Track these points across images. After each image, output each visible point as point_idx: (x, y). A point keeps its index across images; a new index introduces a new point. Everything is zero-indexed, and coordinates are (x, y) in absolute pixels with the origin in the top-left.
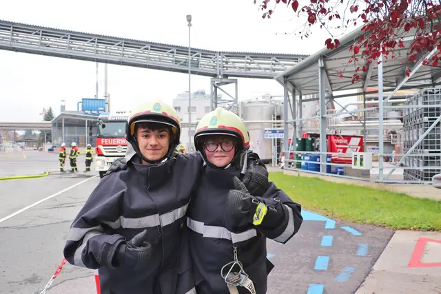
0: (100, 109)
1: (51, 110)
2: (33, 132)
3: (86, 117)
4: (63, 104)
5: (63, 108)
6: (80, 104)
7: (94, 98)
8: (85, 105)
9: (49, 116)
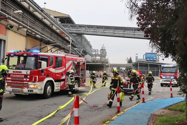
0: (154, 58)
1: (131, 58)
2: (120, 68)
3: (149, 62)
4: (137, 55)
5: (137, 57)
6: (145, 56)
7: (151, 52)
8: (147, 56)
9: (130, 61)
